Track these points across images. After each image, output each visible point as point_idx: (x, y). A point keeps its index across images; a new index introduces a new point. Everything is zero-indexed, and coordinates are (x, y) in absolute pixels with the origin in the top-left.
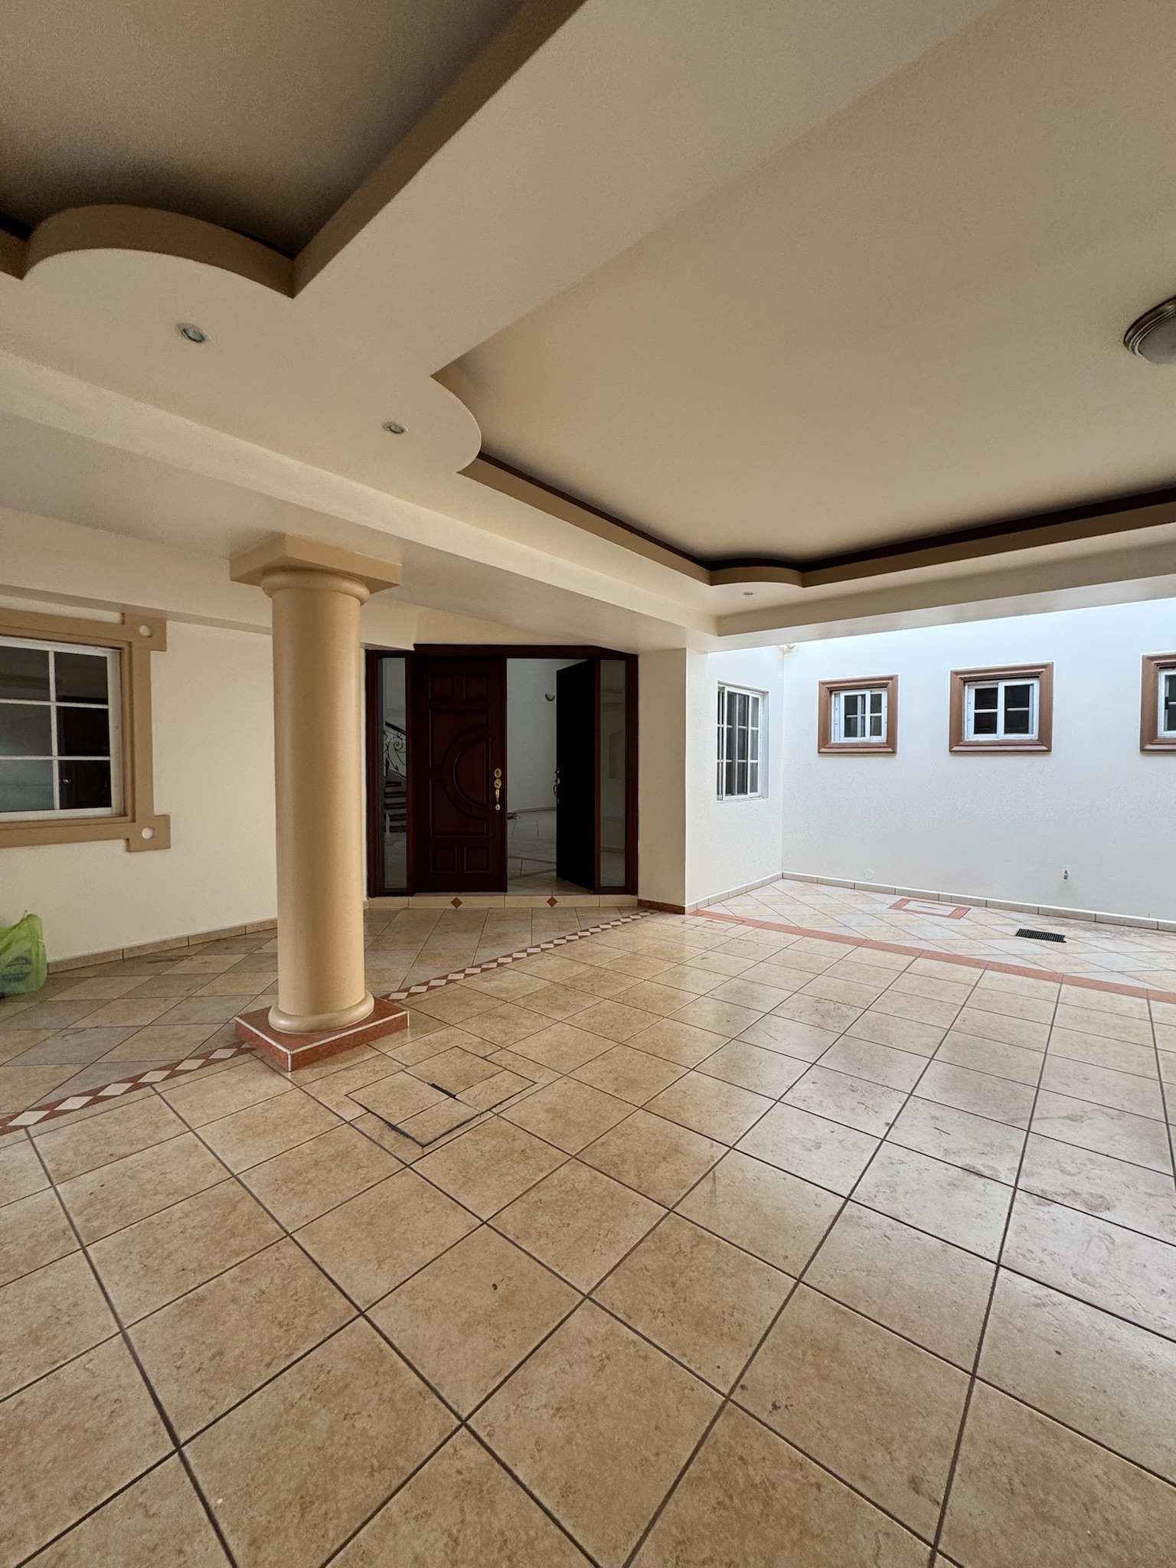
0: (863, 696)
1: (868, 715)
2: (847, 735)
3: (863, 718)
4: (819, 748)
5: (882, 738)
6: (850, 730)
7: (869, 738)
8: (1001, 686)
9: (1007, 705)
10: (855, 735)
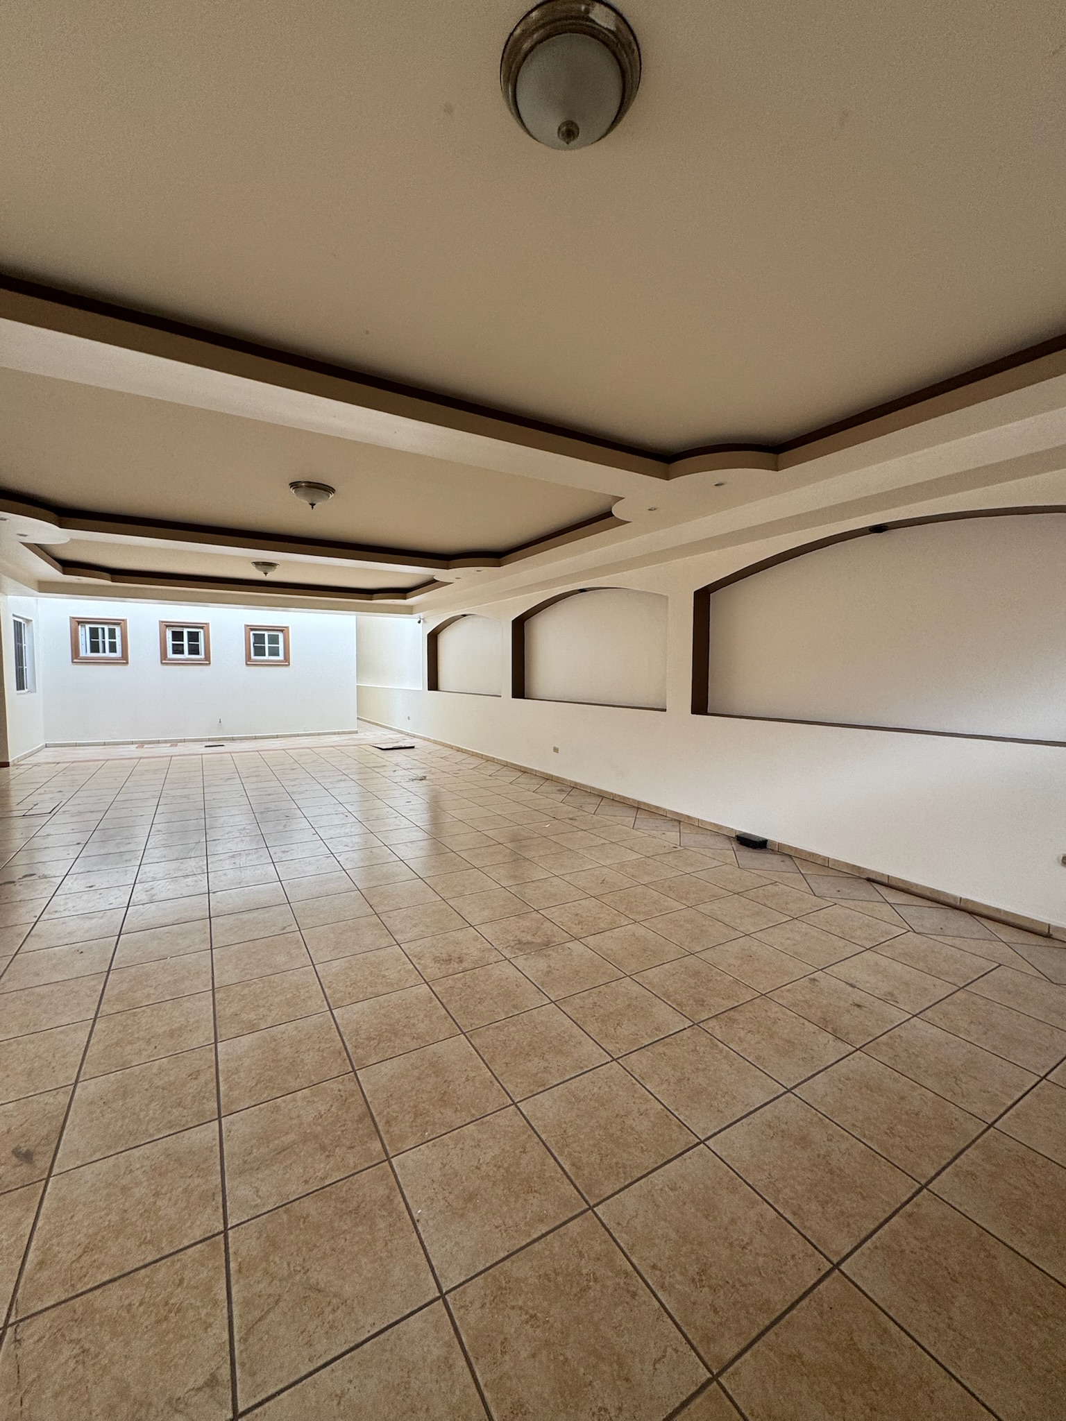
0: (103, 629)
1: (107, 640)
2: (92, 651)
3: (104, 642)
4: (72, 659)
5: (118, 654)
6: (95, 648)
7: (108, 654)
8: (185, 631)
9: (189, 641)
10: (98, 652)
